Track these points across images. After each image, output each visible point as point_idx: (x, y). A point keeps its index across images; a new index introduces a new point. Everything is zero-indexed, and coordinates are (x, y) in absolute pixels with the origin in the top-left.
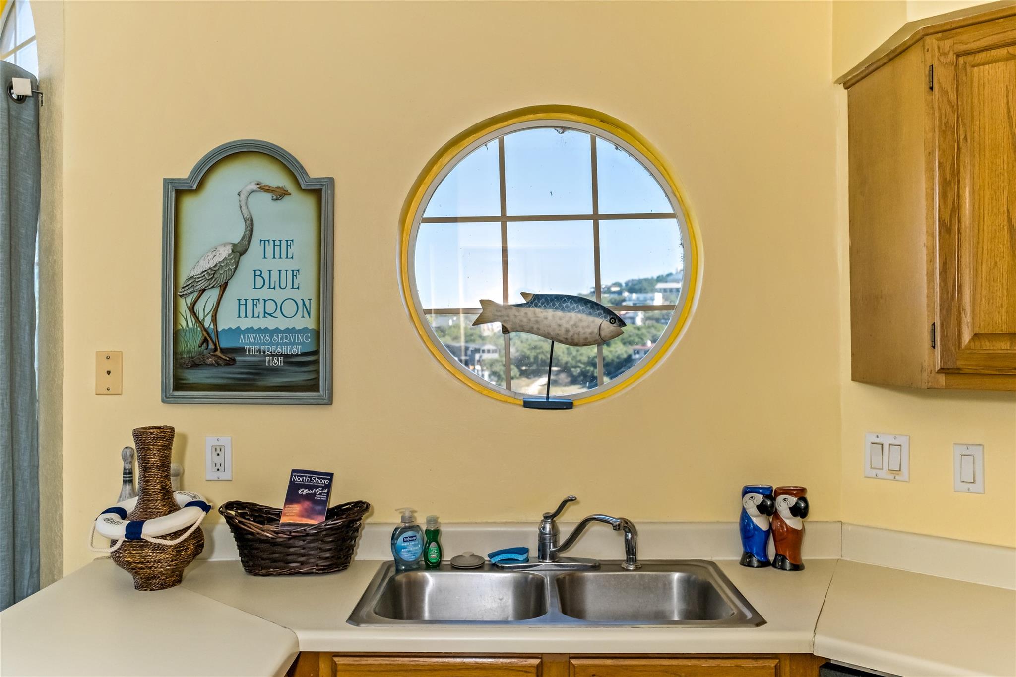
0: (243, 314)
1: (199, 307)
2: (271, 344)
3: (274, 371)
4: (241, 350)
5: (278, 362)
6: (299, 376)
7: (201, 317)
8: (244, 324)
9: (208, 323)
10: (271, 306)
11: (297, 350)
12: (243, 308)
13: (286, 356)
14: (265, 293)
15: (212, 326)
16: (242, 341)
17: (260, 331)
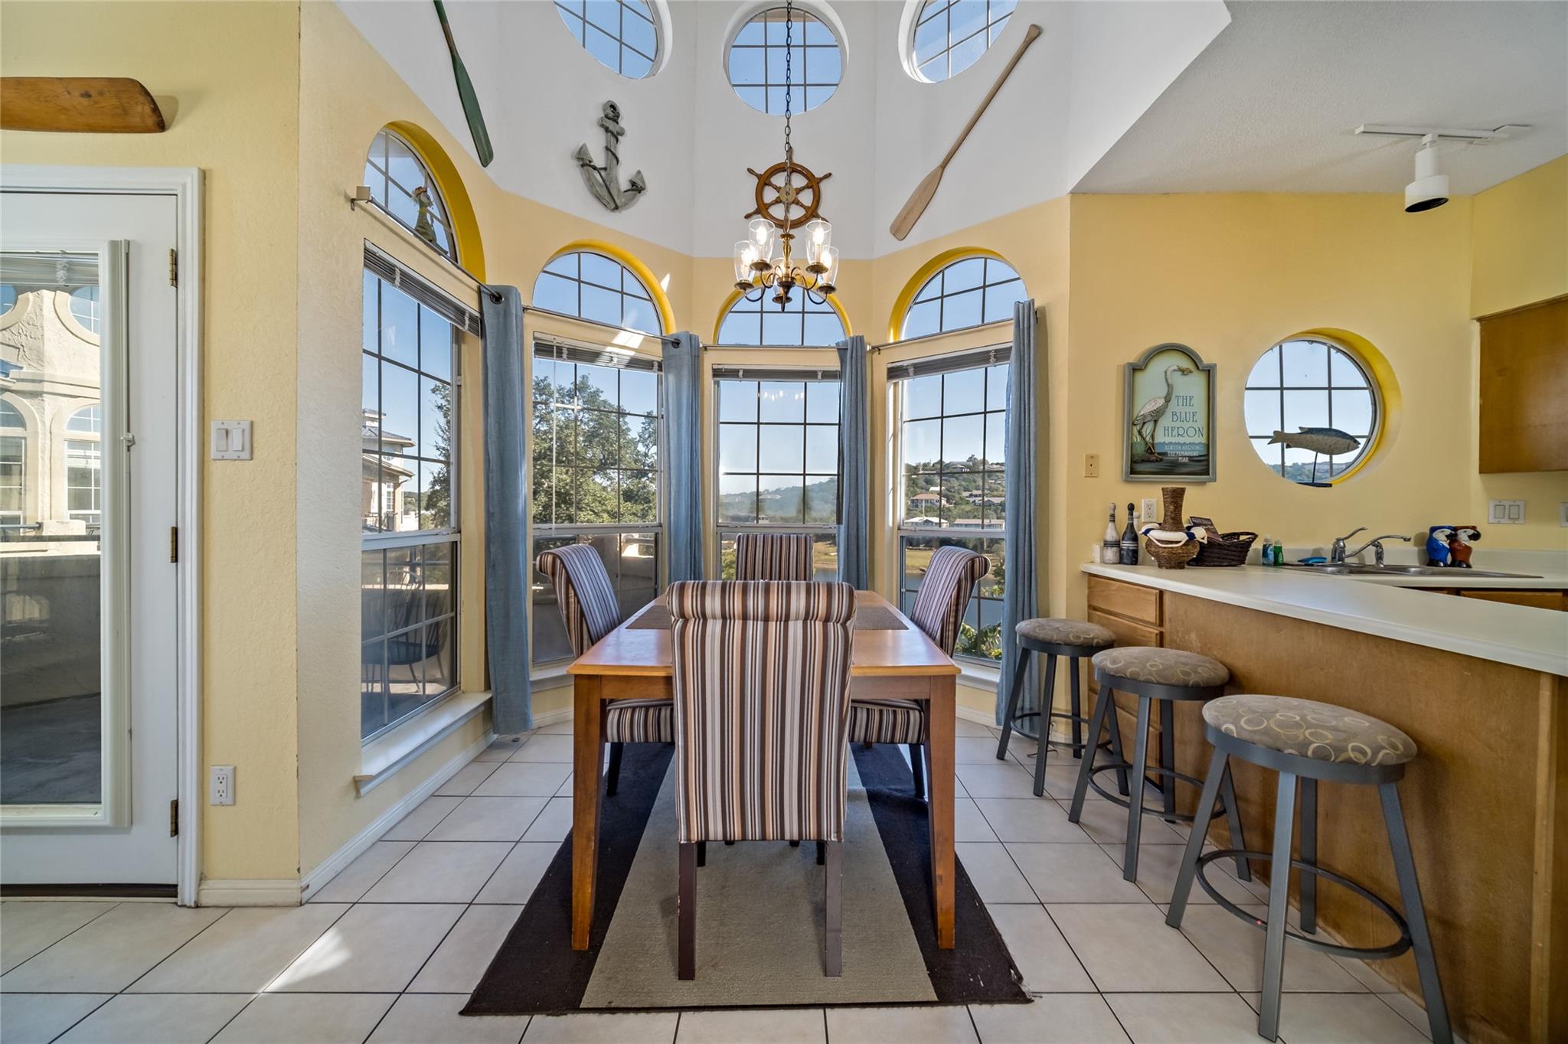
0: (1167, 435)
1: (1144, 431)
2: (1182, 450)
3: (1184, 464)
4: (1165, 454)
5: (1186, 460)
6: (1198, 468)
7: (1145, 436)
8: (1168, 440)
9: (1148, 439)
10: (1181, 431)
11: (1196, 454)
12: (1166, 431)
13: (1190, 457)
14: (1178, 424)
15: (1151, 441)
16: (1166, 449)
17: (1175, 443)
